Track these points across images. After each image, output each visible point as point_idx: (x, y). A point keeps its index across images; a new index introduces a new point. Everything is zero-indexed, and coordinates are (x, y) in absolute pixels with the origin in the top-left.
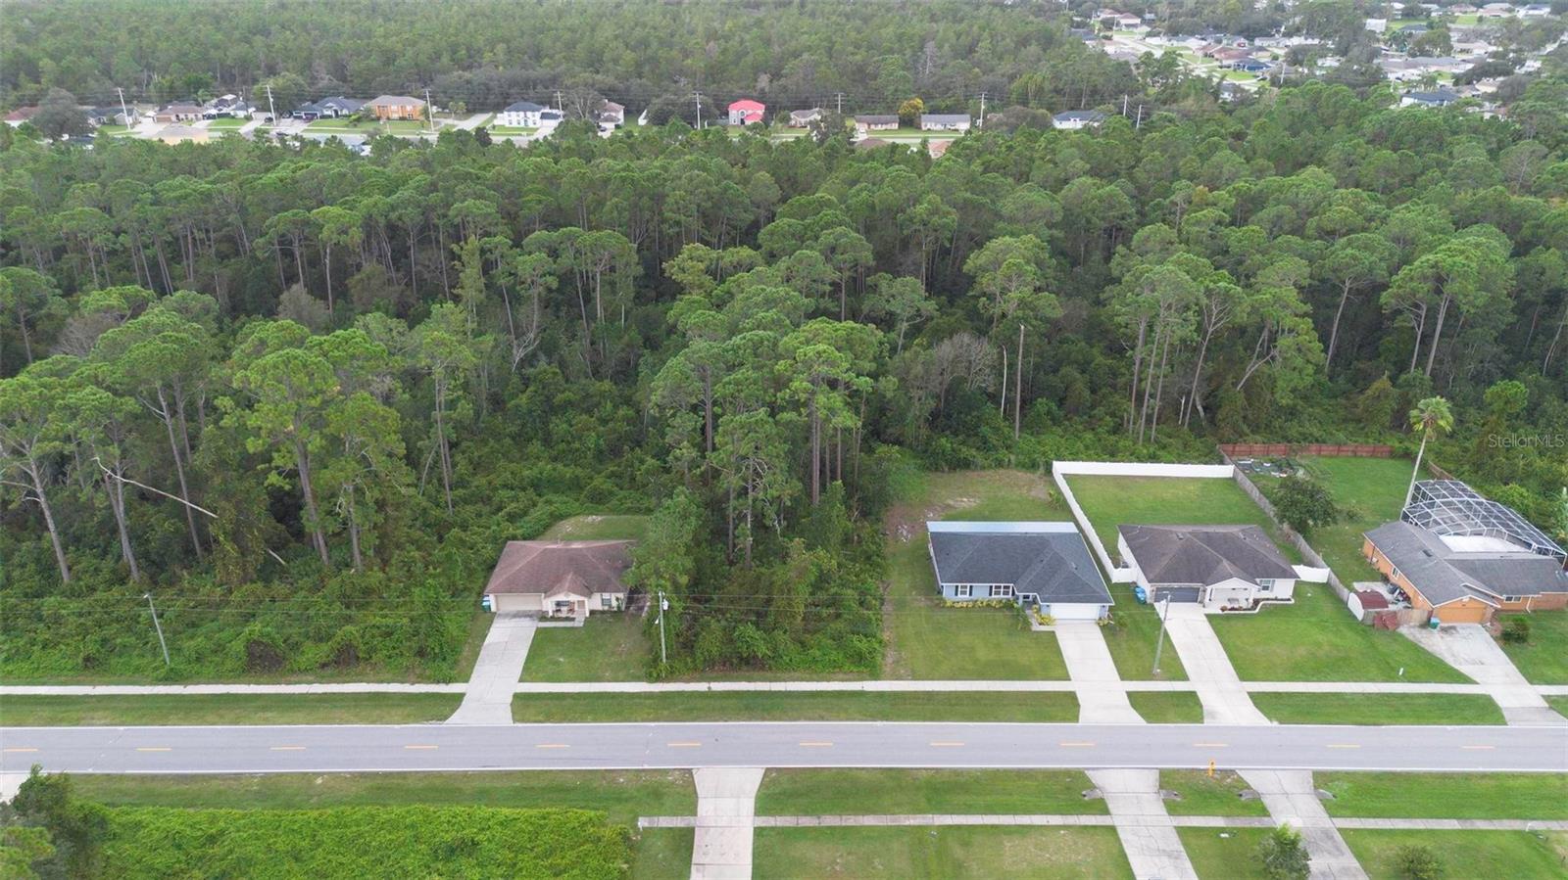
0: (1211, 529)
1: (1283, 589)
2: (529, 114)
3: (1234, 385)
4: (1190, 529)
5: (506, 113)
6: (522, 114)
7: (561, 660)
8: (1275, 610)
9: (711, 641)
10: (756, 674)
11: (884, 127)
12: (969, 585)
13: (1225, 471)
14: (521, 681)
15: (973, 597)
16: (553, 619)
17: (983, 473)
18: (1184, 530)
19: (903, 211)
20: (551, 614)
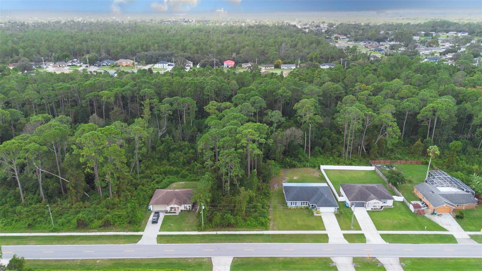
0: (367, 185)
1: (390, 203)
2: (164, 64)
3: (375, 142)
4: (362, 185)
5: (157, 64)
6: (162, 64)
7: (172, 225)
8: (388, 209)
9: (217, 218)
10: (231, 229)
11: (270, 68)
12: (295, 202)
13: (372, 168)
14: (160, 231)
15: (297, 206)
16: (170, 213)
17: (299, 169)
18: (359, 185)
19: (275, 92)
20: (169, 211)
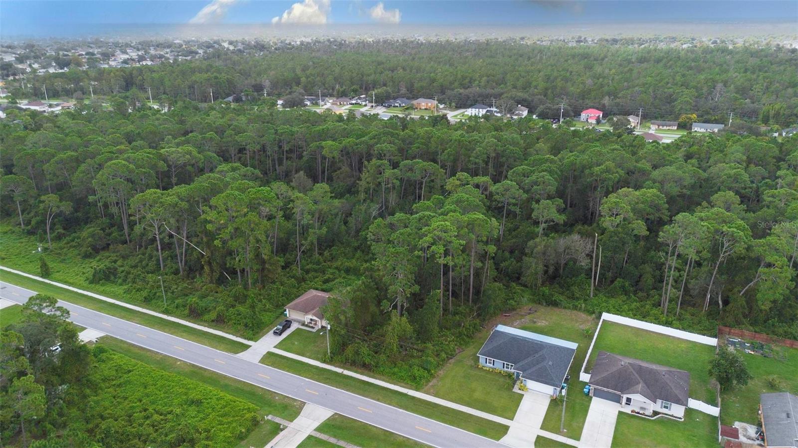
0: (644, 364)
1: (677, 411)
2: (481, 110)
3: (740, 292)
4: (631, 361)
5: (470, 109)
6: (477, 110)
7: (296, 343)
8: (669, 422)
11: (668, 128)
12: (495, 360)
13: (713, 341)
14: (275, 347)
15: (495, 367)
16: (307, 326)
17: (563, 310)
18: (625, 361)
20: (306, 323)
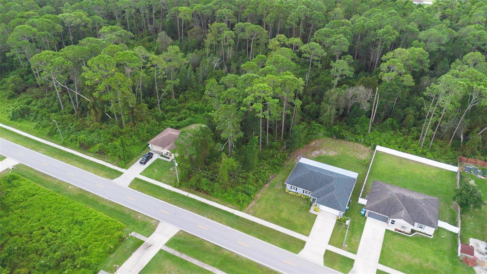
1: (429, 231)
3: (478, 132)
4: (397, 191)
7: (156, 171)
12: (296, 187)
13: (455, 169)
14: (140, 174)
15: (297, 191)
16: (164, 157)
17: (348, 143)
18: (395, 191)
20: (164, 155)
